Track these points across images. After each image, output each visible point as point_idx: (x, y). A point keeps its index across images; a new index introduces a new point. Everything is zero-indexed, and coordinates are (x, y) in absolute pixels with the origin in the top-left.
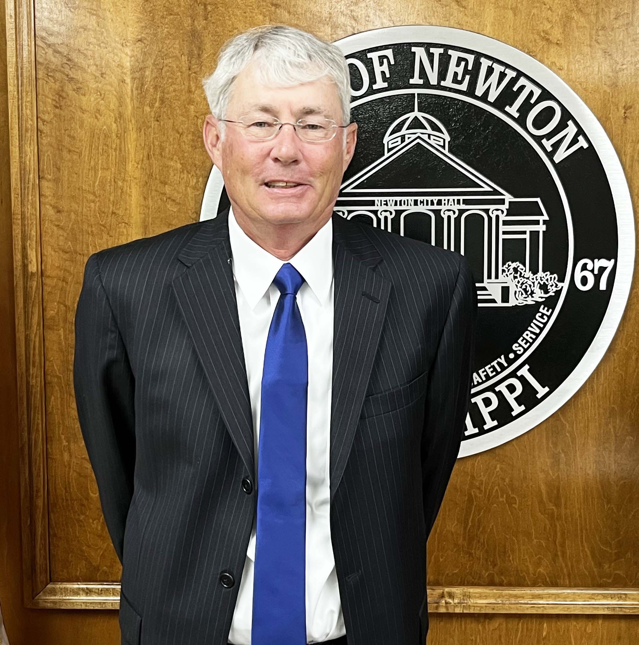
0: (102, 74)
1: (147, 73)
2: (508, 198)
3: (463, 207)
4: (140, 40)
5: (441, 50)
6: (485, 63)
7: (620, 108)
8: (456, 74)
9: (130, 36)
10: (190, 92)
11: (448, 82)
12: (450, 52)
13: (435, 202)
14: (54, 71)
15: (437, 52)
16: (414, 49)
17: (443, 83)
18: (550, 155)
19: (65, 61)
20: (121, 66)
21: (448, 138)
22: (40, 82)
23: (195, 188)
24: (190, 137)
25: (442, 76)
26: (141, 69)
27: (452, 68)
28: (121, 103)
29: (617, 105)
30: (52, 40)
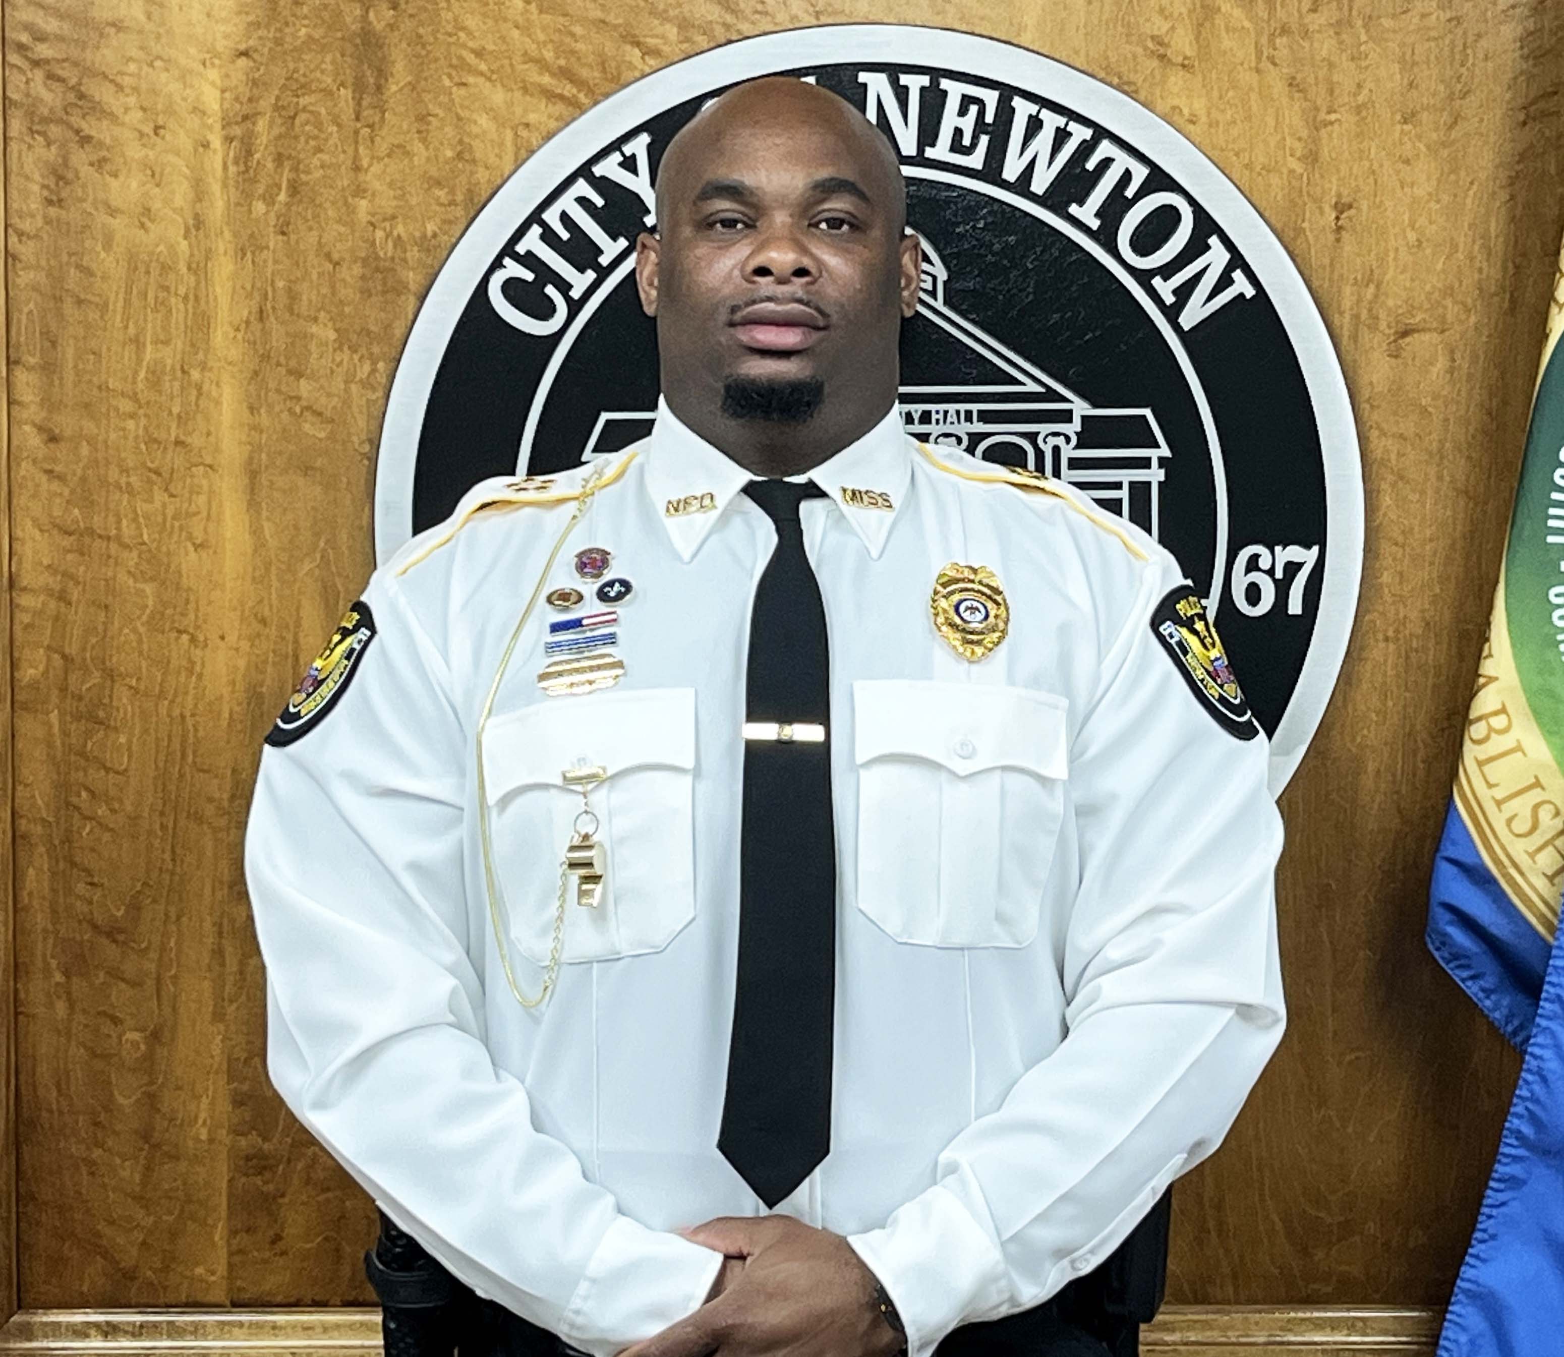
0: (157, 129)
1: (261, 125)
2: (1080, 408)
3: (979, 427)
4: (245, 54)
5: (925, 80)
6: (1023, 109)
7: (1327, 209)
8: (958, 132)
9: (221, 45)
10: (357, 169)
11: (940, 151)
12: (945, 84)
13: (916, 417)
14: (45, 120)
15: (915, 83)
16: (863, 77)
17: (930, 153)
18: (1172, 313)
19: (71, 97)
20: (198, 110)
21: (942, 275)
22: (14, 146)
23: (367, 384)
24: (357, 270)
25: (928, 135)
26: (245, 118)
27: (950, 120)
28: (200, 193)
29: (1318, 201)
30: (44, 51)
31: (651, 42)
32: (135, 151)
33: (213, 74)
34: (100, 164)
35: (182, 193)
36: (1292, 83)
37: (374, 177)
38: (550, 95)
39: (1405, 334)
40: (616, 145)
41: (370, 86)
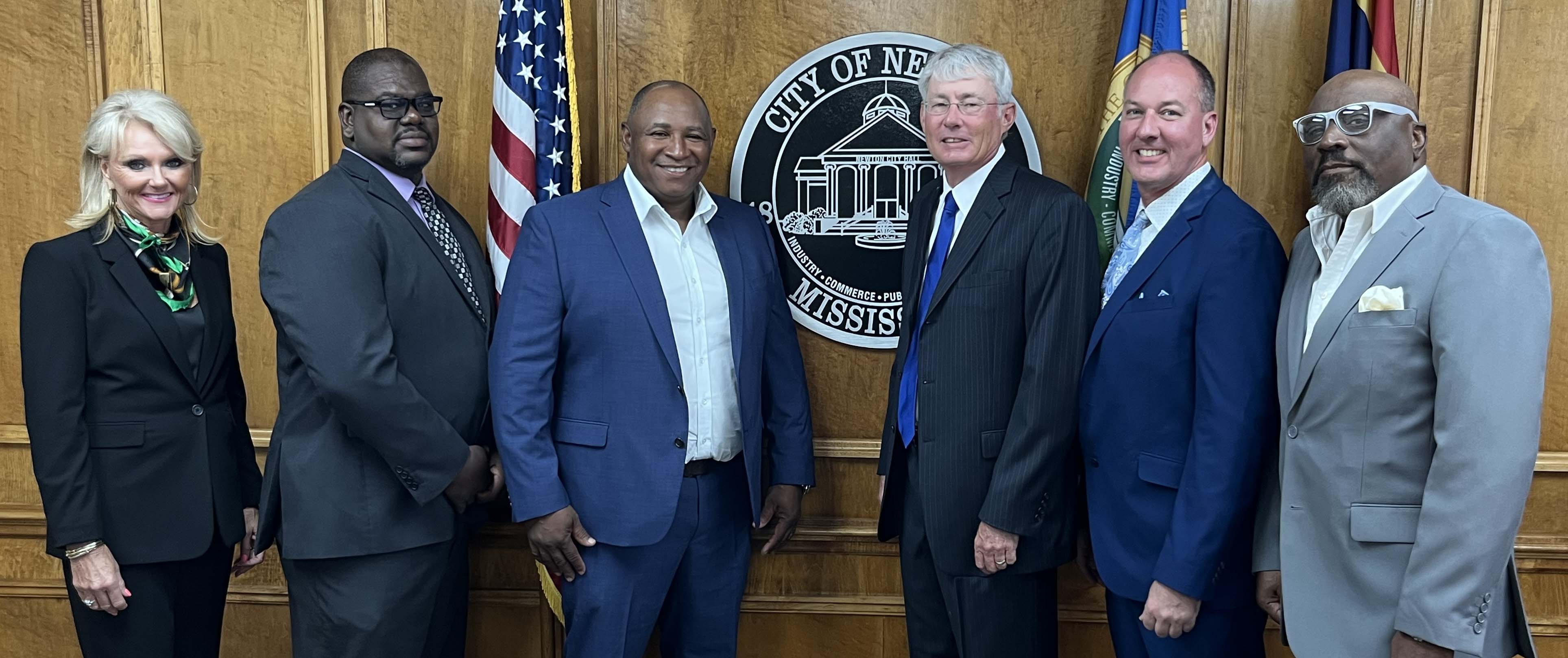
0: (664, 66)
1: (696, 65)
3: (919, 162)
4: (690, 42)
5: (904, 50)
7: (1033, 91)
8: (914, 67)
9: (683, 40)
10: (725, 79)
11: (908, 73)
12: (911, 51)
13: (899, 159)
14: (630, 64)
15: (901, 51)
16: (884, 49)
17: (905, 73)
19: (638, 57)
20: (676, 61)
21: (909, 113)
22: (620, 72)
24: (725, 111)
25: (905, 67)
26: (691, 63)
27: (912, 62)
29: (1031, 89)
30: (629, 42)
31: (818, 38)
33: (681, 49)
36: (1023, 51)
37: (731, 81)
38: (785, 55)
39: (1058, 132)
40: (806, 71)
41: (729, 53)
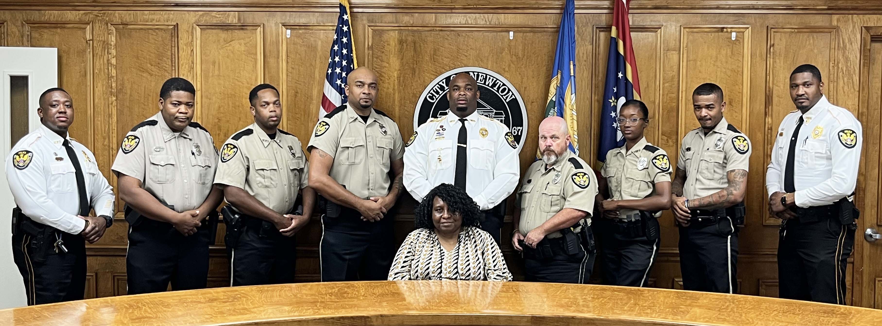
0: (390, 79)
1: (401, 78)
2: (495, 111)
3: (483, 113)
4: (399, 70)
6: (488, 77)
9: (397, 69)
10: (412, 83)
12: (479, 74)
15: (476, 74)
16: (470, 73)
18: (505, 100)
20: (394, 76)
21: (480, 96)
24: (412, 95)
25: (477, 79)
26: (399, 77)
27: (480, 78)
28: (394, 86)
32: (387, 81)
33: (396, 72)
34: (383, 82)
35: (392, 86)
36: (520, 74)
37: (414, 84)
38: (434, 75)
39: (533, 102)
40: (442, 81)
41: (414, 74)
